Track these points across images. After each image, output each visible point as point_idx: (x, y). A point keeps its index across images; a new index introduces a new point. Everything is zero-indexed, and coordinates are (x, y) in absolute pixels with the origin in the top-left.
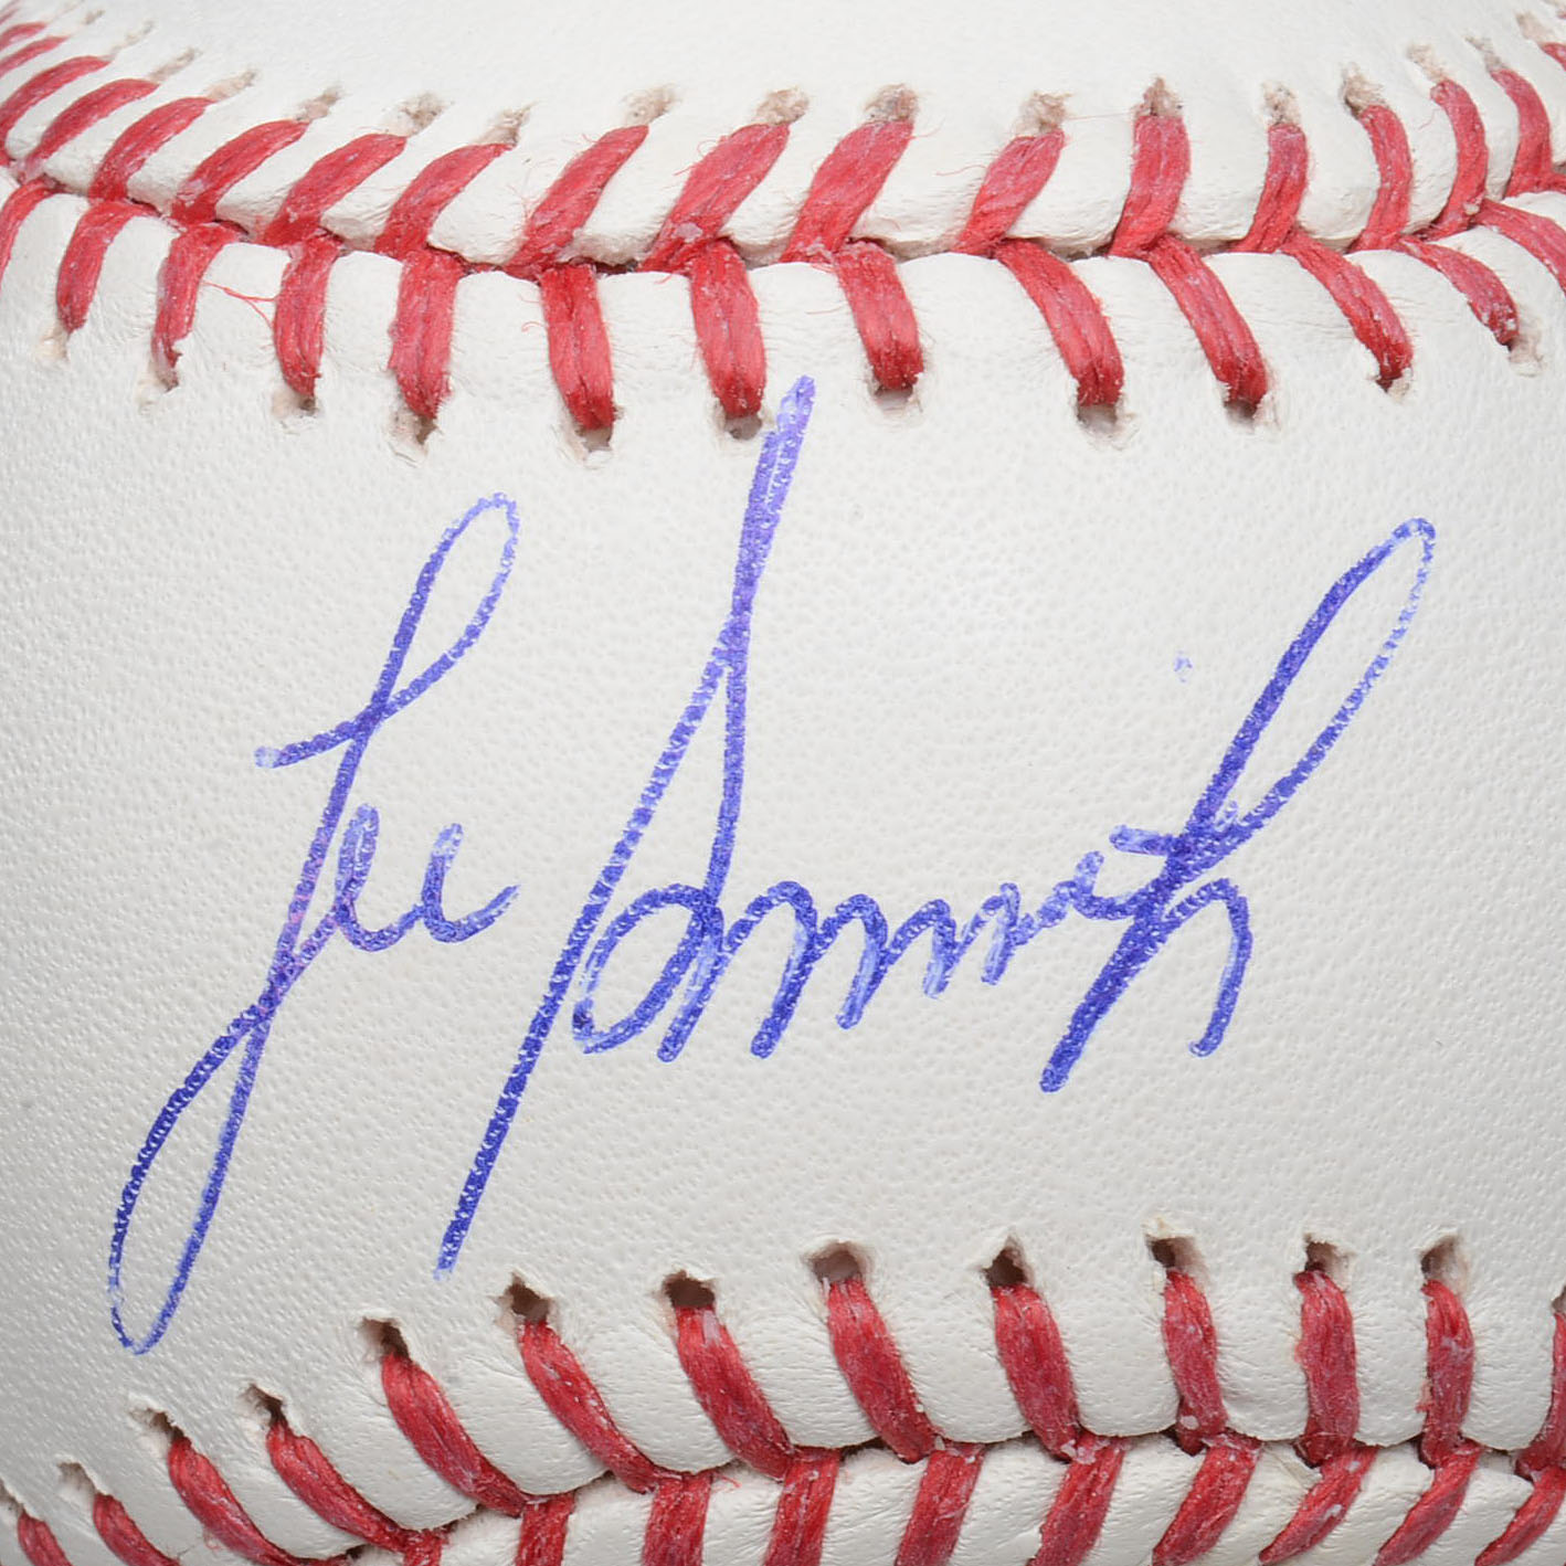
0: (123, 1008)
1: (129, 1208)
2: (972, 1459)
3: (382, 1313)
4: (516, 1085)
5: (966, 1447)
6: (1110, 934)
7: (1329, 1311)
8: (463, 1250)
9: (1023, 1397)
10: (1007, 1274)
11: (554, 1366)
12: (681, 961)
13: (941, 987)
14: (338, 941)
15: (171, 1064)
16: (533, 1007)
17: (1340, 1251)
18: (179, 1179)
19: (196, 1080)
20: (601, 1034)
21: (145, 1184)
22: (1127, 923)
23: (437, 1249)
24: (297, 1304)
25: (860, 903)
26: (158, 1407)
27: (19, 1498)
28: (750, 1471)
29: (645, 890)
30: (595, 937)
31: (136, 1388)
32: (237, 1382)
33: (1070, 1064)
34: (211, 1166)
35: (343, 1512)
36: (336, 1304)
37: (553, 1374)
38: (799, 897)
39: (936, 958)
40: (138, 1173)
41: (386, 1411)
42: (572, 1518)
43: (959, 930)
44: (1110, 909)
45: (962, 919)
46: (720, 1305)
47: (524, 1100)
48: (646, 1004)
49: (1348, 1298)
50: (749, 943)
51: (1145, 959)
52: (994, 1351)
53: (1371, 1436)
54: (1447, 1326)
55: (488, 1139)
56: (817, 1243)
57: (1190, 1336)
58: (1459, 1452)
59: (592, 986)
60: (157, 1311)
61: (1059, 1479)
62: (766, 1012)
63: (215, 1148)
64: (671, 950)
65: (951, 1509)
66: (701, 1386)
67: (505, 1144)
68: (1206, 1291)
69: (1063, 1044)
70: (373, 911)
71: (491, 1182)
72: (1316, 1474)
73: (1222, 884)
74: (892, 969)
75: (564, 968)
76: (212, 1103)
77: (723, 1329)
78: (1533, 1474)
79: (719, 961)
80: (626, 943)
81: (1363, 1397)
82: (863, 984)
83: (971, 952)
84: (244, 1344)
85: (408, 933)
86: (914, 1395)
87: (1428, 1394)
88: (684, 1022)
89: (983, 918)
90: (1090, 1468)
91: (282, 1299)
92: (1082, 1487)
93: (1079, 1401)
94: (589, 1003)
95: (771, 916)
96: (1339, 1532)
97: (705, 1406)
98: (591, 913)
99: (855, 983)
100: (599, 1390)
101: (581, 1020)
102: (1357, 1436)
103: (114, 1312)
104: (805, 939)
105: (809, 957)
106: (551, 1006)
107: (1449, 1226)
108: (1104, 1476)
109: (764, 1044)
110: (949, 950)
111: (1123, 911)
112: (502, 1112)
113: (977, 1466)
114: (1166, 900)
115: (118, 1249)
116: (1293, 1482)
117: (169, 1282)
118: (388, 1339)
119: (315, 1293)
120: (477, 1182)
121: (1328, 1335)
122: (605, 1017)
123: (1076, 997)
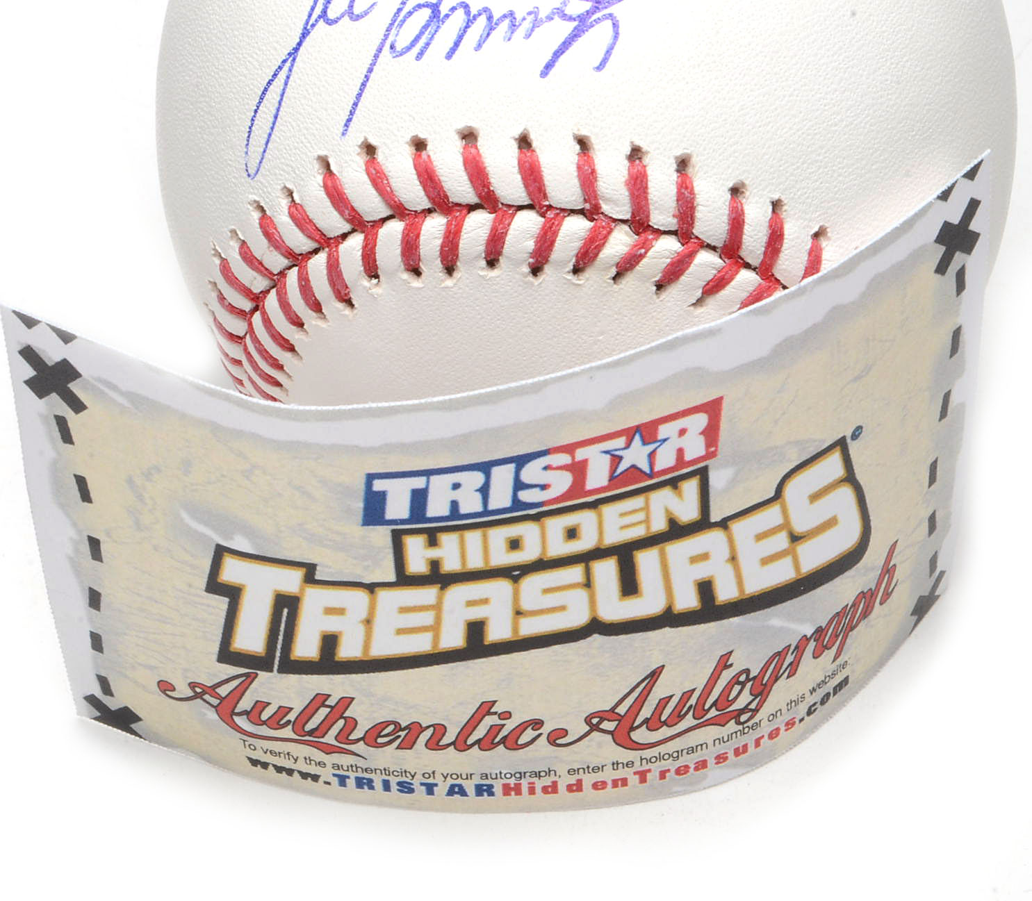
0: (257, 54)
1: (252, 124)
2: (511, 212)
3: (322, 153)
4: (370, 70)
5: (509, 206)
6: (570, 26)
7: (638, 171)
8: (350, 129)
9: (526, 186)
10: (524, 142)
11: (375, 169)
12: (426, 27)
13: (509, 39)
14: (321, 22)
15: (268, 71)
16: (378, 42)
17: (644, 150)
18: (267, 111)
19: (275, 75)
20: (398, 52)
21: (258, 115)
22: (576, 23)
23: (341, 129)
24: (299, 152)
25: (486, 10)
26: (257, 199)
27: (220, 251)
28: (438, 213)
29: (417, 3)
30: (400, 18)
31: (252, 194)
32: (280, 184)
33: (551, 69)
34: (277, 105)
35: (309, 230)
36: (310, 151)
37: (374, 172)
38: (466, 7)
39: (509, 29)
40: (256, 111)
41: (322, 189)
42: (380, 230)
43: (517, 20)
44: (571, 19)
45: (519, 16)
46: (428, 148)
47: (372, 76)
48: (413, 41)
49: (647, 168)
50: (448, 22)
51: (580, 37)
52: (517, 168)
53: (655, 224)
54: (684, 185)
55: (360, 89)
56: (461, 125)
57: (586, 170)
58: (692, 240)
59: (397, 35)
60: (258, 161)
61: (542, 223)
62: (451, 45)
63: (278, 99)
64: (423, 23)
65: (502, 229)
66: (419, 175)
67: (366, 91)
68: (594, 157)
69: (549, 62)
70: (331, 14)
71: (360, 104)
72: (636, 237)
73: (611, 15)
74: (493, 32)
75: (389, 30)
76: (279, 82)
77: (429, 156)
78: (726, 260)
79: (438, 27)
80: (408, 20)
81: (651, 207)
82: (485, 35)
83: (520, 28)
84: (283, 170)
85: (342, 19)
86: (490, 183)
87: (677, 211)
88: (425, 47)
89: (526, 17)
90: (552, 219)
91: (294, 151)
92: (548, 225)
93: (547, 192)
94: (395, 41)
95: (456, 12)
96: (644, 261)
97: (420, 182)
98: (400, 10)
99: (481, 36)
100: (389, 178)
101: (392, 47)
102: (650, 223)
103: (246, 164)
104: (466, 20)
105: (467, 27)
106: (384, 41)
107: (687, 149)
108: (556, 223)
109: (449, 56)
110: (513, 27)
111: (575, 20)
112: (365, 79)
113: (513, 215)
114: (590, 17)
115: (248, 141)
116: (627, 238)
117: (262, 150)
118: (325, 163)
119: (304, 147)
120: (355, 104)
121: (637, 178)
122: (399, 46)
123: (555, 47)
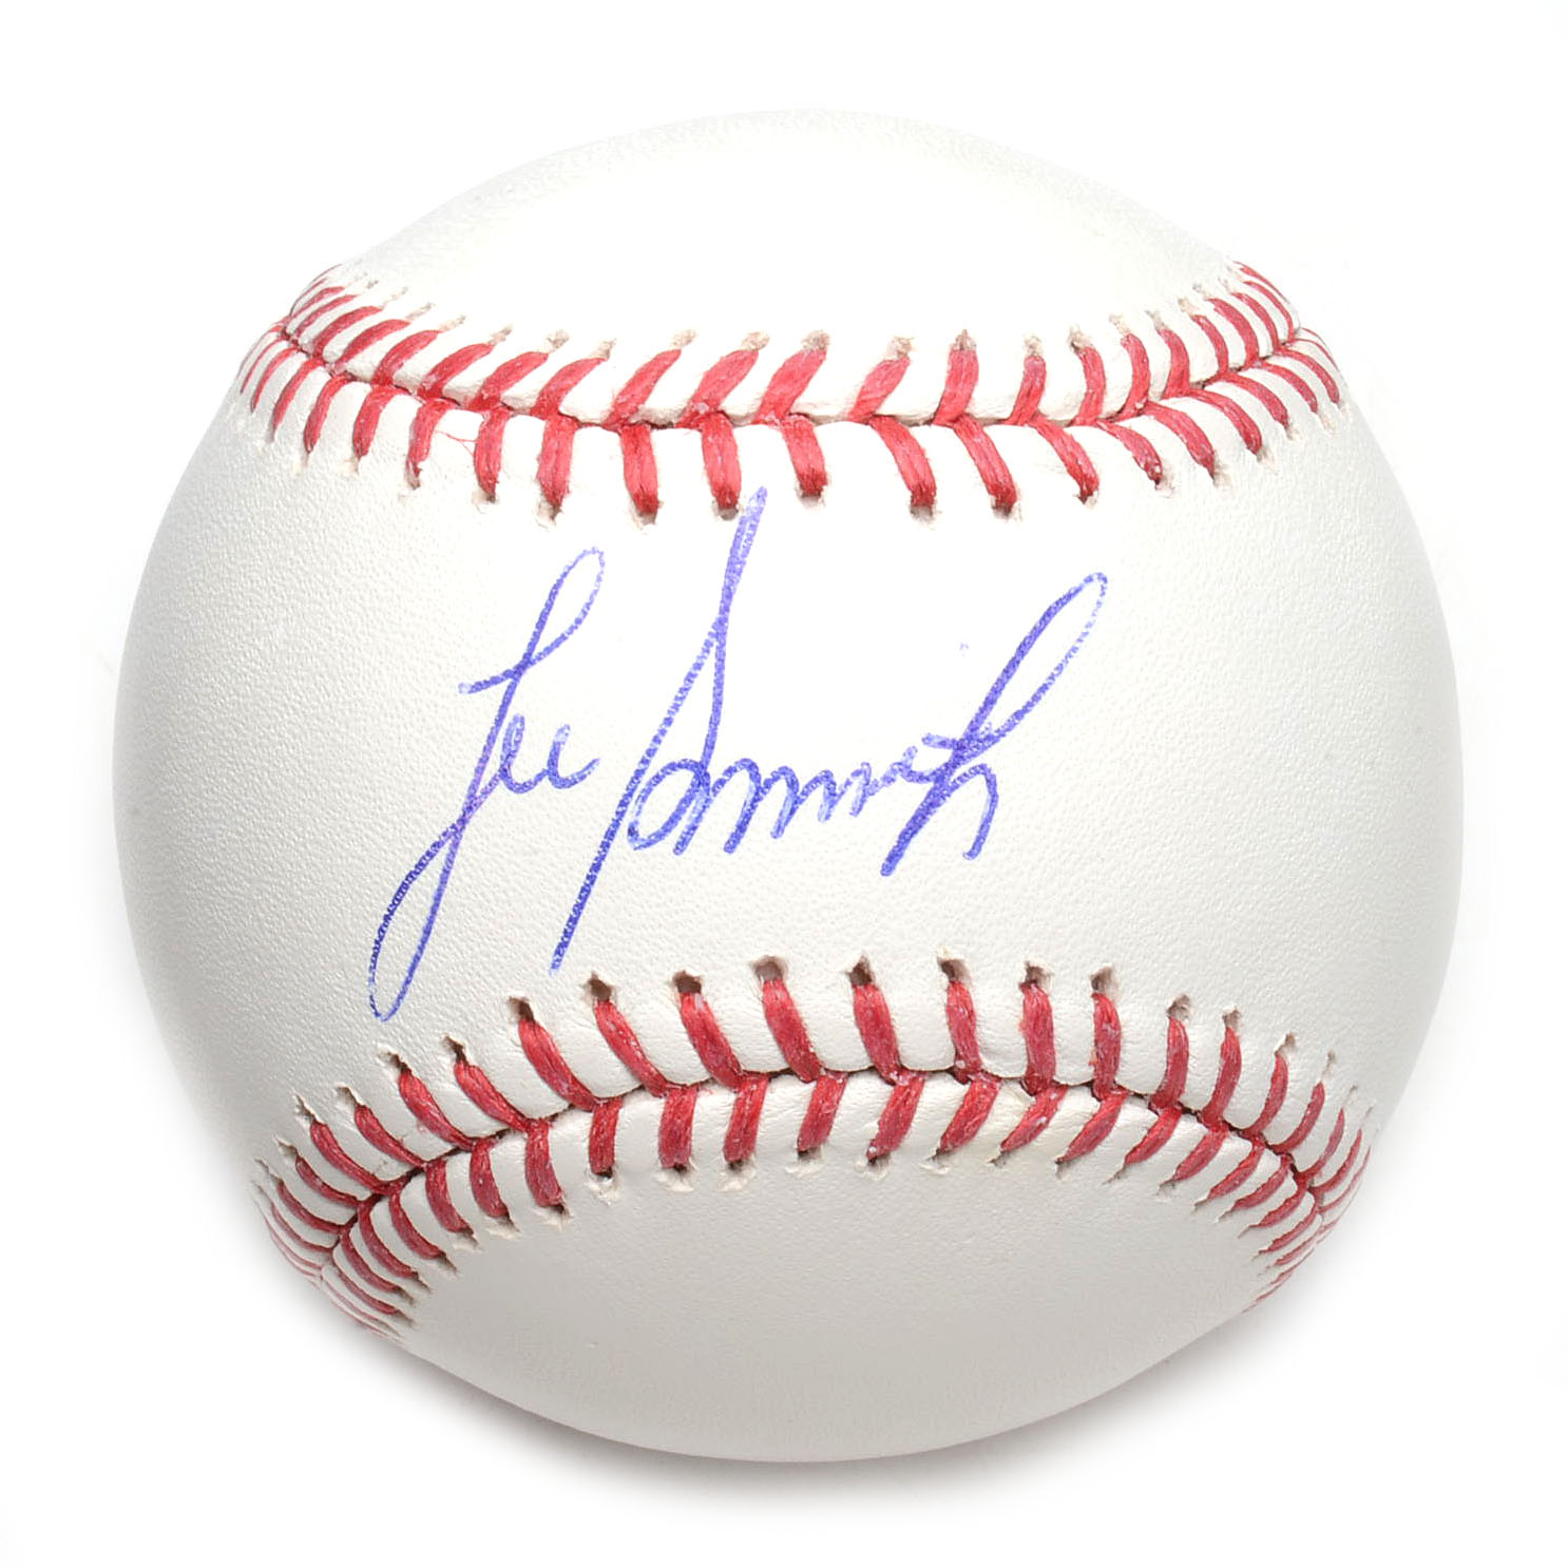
0: (382, 827)
1: (381, 938)
2: (841, 1081)
3: (519, 994)
4: (596, 867)
5: (837, 1073)
6: (920, 792)
7: (1038, 1005)
8: (565, 959)
9: (868, 1045)
10: (861, 976)
11: (613, 1023)
12: (686, 800)
13: (828, 817)
14: (501, 786)
15: (407, 857)
16: (606, 824)
17: (1045, 972)
18: (410, 921)
19: (421, 865)
20: (643, 840)
21: (391, 924)
22: (929, 786)
23: (550, 958)
24: (473, 990)
25: (784, 771)
26: (394, 1051)
27: (312, 1111)
28: (719, 1085)
29: (669, 762)
30: (641, 786)
31: (382, 1041)
32: (439, 1035)
33: (897, 861)
34: (428, 913)
35: (495, 1108)
36: (494, 989)
37: (612, 1028)
38: (752, 767)
39: (825, 801)
40: (387, 918)
41: (520, 1049)
42: (621, 1111)
43: (837, 787)
44: (921, 778)
45: (839, 780)
46: (703, 990)
47: (600, 876)
48: (667, 823)
49: (1050, 999)
50: (724, 791)
51: (939, 805)
52: (853, 1018)
53: (1062, 1078)
54: (1106, 1018)
55: (580, 897)
56: (757, 956)
57: (961, 1015)
58: (1114, 1092)
59: (638, 813)
60: (396, 996)
61: (889, 1094)
62: (733, 829)
63: (431, 903)
64: (682, 795)
65: (828, 1108)
66: (692, 1034)
67: (589, 900)
68: (970, 990)
69: (893, 851)
70: (521, 771)
71: (581, 921)
72: (1033, 1099)
73: (982, 767)
74: (801, 807)
75: (623, 804)
76: (430, 878)
77: (706, 1004)
78: (1158, 1110)
79: (707, 800)
80: (657, 790)
81: (1058, 1056)
82: (786, 814)
83: (844, 798)
84: (446, 1014)
85: (539, 783)
86: (809, 1042)
87: (1095, 1056)
88: (688, 833)
89: (851, 780)
90: (906, 1088)
91: (465, 987)
92: (901, 1098)
93: (899, 1049)
94: (637, 822)
95: (736, 776)
96: (1045, 1133)
97: (695, 1045)
98: (639, 773)
99: (781, 814)
100: (638, 1036)
101: (632, 832)
102: (1055, 1078)
103: (371, 998)
104: (754, 789)
105: (756, 800)
106: (616, 824)
107: (1107, 961)
108: (913, 1093)
109: (731, 846)
110: (832, 797)
111: (928, 779)
112: (588, 882)
113: (844, 1084)
114: (951, 774)
115: (374, 962)
116: (1018, 1102)
117: (403, 979)
118: (523, 1010)
119: (483, 983)
120: (573, 921)
121: (1037, 1018)
122: (644, 831)
123: (901, 825)
